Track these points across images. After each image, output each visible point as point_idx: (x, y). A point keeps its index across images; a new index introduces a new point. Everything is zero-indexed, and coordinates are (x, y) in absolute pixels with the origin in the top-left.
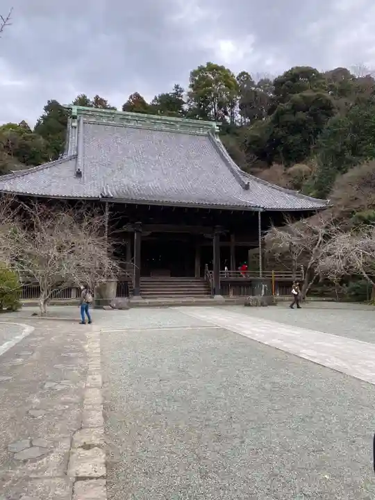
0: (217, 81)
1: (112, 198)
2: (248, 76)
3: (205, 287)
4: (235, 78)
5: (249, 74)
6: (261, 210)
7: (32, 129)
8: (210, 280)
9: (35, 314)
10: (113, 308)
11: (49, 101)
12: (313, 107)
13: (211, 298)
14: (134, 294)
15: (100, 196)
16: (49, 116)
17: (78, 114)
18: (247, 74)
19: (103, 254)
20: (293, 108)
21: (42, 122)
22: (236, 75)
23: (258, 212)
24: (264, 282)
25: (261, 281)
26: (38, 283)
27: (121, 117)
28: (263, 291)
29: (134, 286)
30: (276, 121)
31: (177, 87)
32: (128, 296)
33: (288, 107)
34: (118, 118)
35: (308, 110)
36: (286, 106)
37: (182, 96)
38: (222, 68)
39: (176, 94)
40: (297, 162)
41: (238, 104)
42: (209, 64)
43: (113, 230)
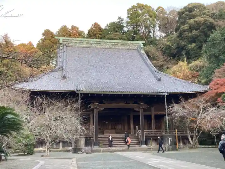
0: (143, 13)
1: (82, 91)
2: (163, 9)
3: (136, 140)
4: (155, 11)
5: (163, 7)
6: (167, 94)
7: (35, 46)
8: (139, 136)
9: (43, 156)
10: (83, 153)
11: (45, 30)
12: (202, 27)
13: (140, 146)
14: (94, 145)
15: (76, 90)
16: (45, 39)
17: (63, 42)
18: (162, 7)
19: (78, 123)
20: (190, 28)
21: (41, 42)
22: (155, 9)
23: (164, 95)
24: (170, 136)
25: (168, 136)
26: (44, 139)
27: (87, 42)
28: (169, 142)
29: (95, 141)
30: (180, 36)
31: (120, 18)
32: (91, 146)
33: (186, 28)
34: (85, 43)
35: (199, 29)
36: (186, 27)
37: (123, 23)
38: (146, 6)
39: (119, 22)
40: (195, 60)
41: (158, 26)
42: (138, 4)
43: (83, 109)
